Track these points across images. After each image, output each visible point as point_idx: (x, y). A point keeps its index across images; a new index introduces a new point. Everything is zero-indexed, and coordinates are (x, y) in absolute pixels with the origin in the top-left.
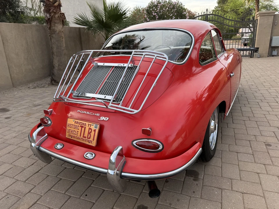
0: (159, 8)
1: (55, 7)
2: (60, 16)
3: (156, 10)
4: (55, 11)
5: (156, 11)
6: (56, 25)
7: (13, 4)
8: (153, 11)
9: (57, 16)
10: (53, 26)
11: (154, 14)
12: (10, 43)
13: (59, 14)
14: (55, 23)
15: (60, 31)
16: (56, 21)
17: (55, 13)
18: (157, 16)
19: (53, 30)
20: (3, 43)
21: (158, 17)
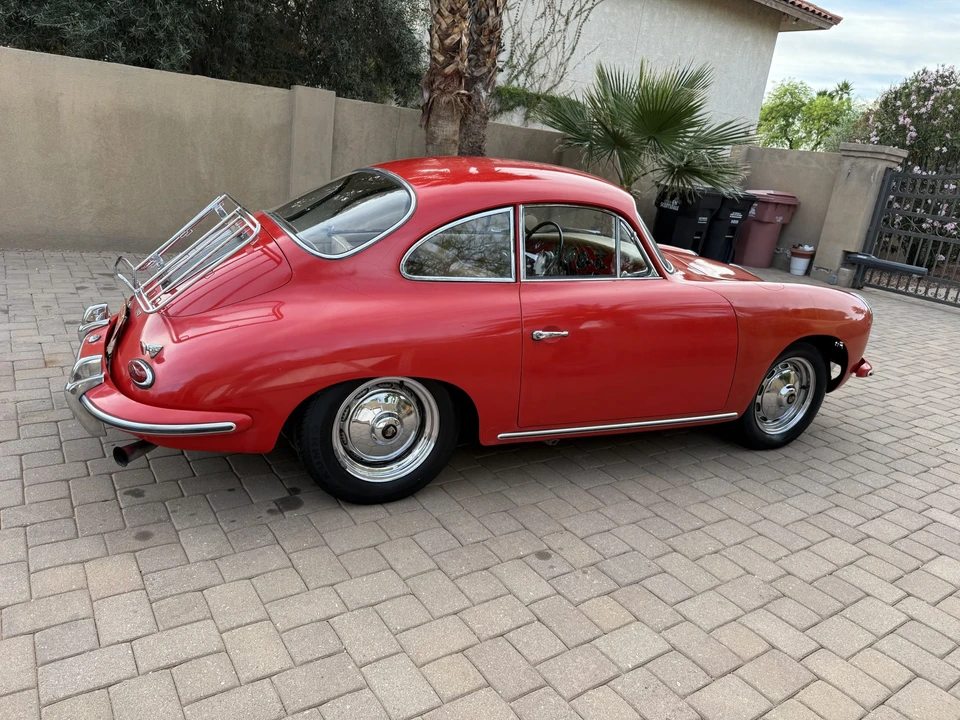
0: (931, 102)
1: (446, 76)
2: (456, 101)
3: (916, 108)
4: (442, 87)
5: (916, 112)
6: (440, 122)
7: (400, 55)
8: (901, 110)
9: (445, 99)
10: (432, 123)
11: (901, 120)
12: (351, 149)
13: (451, 97)
14: (439, 117)
15: (446, 140)
16: (442, 113)
17: (443, 92)
18: (912, 128)
19: (433, 133)
20: (335, 148)
21: (914, 134)
